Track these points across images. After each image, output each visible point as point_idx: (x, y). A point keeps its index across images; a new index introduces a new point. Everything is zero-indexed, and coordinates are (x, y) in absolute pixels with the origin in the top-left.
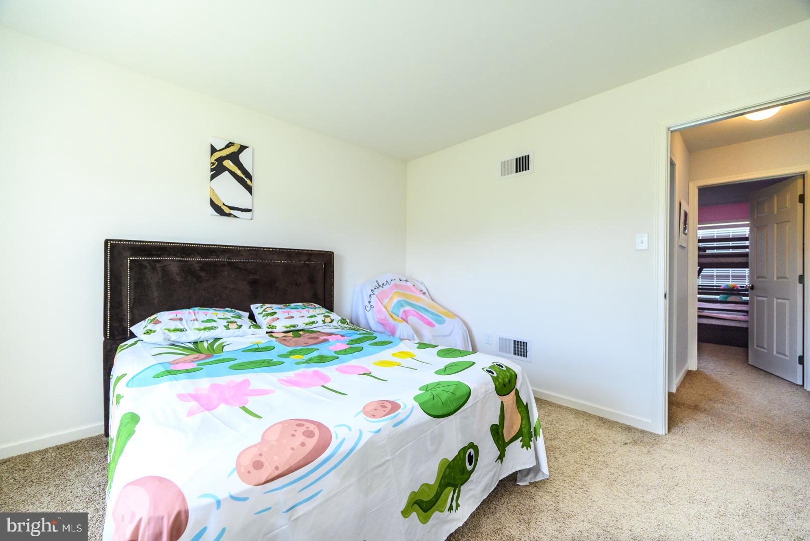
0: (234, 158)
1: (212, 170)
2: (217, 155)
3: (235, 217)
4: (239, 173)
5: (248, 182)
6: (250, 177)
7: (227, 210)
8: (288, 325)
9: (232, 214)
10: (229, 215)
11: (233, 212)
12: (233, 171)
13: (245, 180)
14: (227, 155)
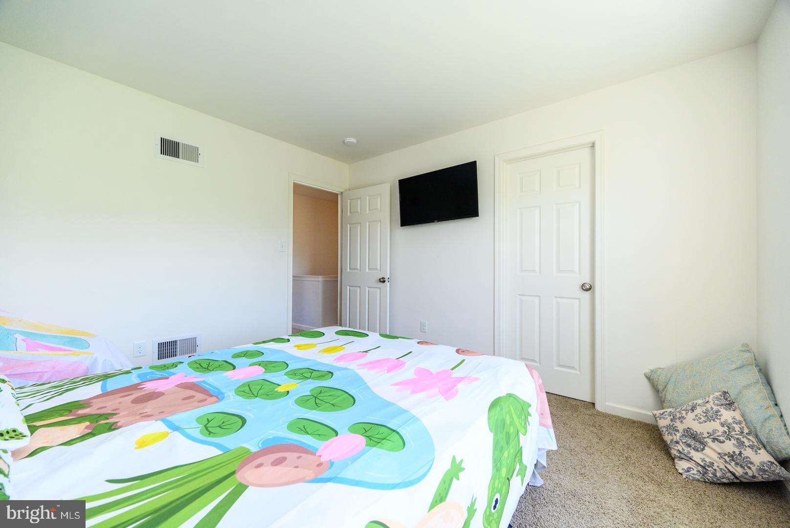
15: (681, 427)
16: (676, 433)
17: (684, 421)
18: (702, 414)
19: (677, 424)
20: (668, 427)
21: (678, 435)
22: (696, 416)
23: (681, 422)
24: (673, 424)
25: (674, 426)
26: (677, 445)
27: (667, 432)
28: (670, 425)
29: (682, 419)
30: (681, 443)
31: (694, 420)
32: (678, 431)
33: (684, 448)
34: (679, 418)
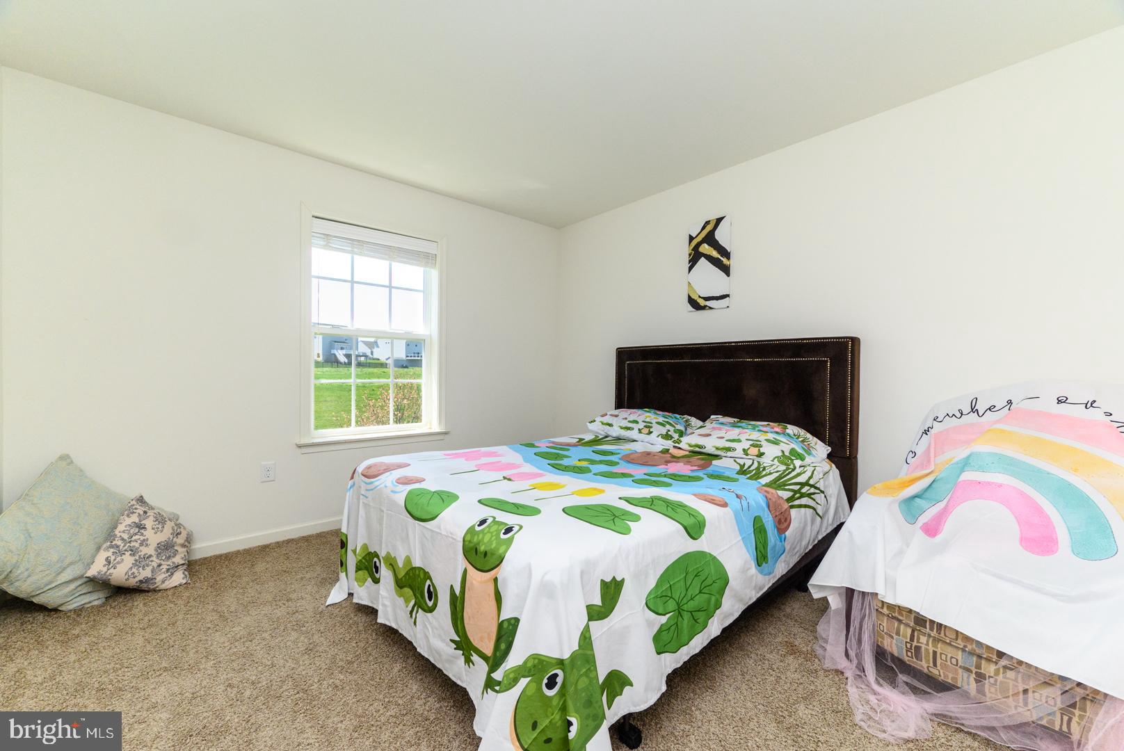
0: (710, 239)
1: (689, 262)
2: (695, 242)
3: (711, 308)
4: (715, 254)
5: (724, 260)
6: (726, 254)
7: (702, 302)
8: (693, 443)
9: (707, 306)
10: (704, 308)
11: (709, 303)
12: (708, 254)
13: (722, 261)
14: (703, 239)
15: (150, 550)
16: (151, 559)
17: (148, 542)
18: (155, 523)
19: (144, 551)
20: (137, 564)
21: (154, 558)
22: (153, 529)
23: (147, 545)
24: (140, 556)
25: (142, 556)
26: (161, 567)
27: (141, 569)
28: (136, 560)
29: (144, 543)
30: (162, 562)
31: (156, 533)
32: (150, 556)
33: (169, 563)
34: (141, 544)
